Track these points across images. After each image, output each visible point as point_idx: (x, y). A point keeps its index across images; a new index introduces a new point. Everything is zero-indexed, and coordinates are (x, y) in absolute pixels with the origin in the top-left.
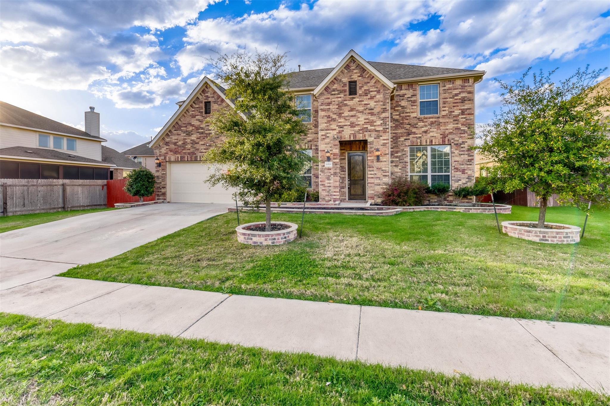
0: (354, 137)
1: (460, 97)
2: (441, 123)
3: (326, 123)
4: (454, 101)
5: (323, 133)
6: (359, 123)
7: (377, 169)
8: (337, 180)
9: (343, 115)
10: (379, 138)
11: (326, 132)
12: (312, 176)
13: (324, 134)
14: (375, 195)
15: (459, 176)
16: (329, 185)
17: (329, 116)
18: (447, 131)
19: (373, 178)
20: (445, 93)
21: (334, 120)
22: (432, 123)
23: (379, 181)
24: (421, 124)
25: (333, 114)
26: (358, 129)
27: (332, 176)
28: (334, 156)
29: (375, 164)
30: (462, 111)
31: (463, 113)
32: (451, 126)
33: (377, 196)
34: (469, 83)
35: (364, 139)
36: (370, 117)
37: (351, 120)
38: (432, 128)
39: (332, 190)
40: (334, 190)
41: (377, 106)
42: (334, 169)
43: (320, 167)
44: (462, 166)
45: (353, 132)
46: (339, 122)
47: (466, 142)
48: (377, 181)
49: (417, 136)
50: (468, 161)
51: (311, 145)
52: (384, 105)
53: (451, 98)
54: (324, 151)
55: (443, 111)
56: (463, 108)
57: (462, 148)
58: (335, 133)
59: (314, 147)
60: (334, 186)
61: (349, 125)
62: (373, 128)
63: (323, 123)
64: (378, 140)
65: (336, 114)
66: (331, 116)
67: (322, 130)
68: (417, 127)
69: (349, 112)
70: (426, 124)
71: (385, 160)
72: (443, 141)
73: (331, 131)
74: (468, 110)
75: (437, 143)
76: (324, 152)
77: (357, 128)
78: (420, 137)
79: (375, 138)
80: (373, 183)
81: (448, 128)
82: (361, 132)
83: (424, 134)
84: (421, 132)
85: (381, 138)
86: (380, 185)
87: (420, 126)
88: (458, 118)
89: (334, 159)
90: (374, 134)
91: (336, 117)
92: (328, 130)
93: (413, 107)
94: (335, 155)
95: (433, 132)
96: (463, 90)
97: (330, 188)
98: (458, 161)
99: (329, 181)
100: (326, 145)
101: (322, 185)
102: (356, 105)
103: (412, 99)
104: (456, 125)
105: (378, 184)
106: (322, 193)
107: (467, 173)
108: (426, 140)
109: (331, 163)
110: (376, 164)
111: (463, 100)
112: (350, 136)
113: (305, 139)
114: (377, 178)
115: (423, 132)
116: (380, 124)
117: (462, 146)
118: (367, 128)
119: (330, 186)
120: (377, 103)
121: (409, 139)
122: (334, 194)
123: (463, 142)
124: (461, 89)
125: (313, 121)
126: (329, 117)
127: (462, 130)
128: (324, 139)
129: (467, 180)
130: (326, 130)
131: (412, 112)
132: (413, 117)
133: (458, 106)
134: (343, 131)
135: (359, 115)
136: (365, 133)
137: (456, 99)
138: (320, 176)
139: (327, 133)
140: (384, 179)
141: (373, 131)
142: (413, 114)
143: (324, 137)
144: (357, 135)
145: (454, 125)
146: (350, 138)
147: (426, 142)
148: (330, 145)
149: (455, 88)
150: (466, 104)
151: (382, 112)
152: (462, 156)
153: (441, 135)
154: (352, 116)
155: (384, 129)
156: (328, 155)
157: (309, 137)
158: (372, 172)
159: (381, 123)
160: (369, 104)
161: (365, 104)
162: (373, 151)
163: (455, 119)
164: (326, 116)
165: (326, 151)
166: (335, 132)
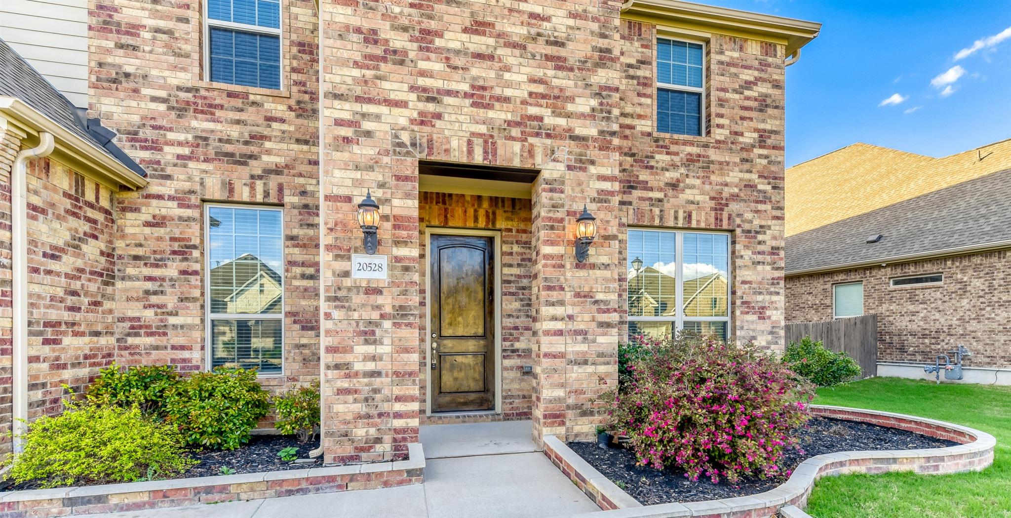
0: (486, 152)
1: (756, 94)
2: (712, 162)
3: (356, 64)
4: (741, 103)
5: (345, 110)
6: (508, 92)
7: (578, 295)
8: (408, 344)
9: (438, 42)
10: (584, 169)
11: (357, 107)
12: (286, 322)
13: (346, 116)
14: (568, 407)
15: (752, 327)
16: (371, 366)
17: (374, 32)
18: (726, 189)
19: (560, 333)
20: (723, 75)
21: (399, 58)
22: (691, 160)
23: (583, 347)
24: (662, 158)
25: (394, 28)
26: (503, 116)
27: (387, 324)
28: (395, 227)
29: (569, 274)
30: (761, 136)
31: (762, 143)
32: (735, 176)
33: (576, 407)
34: (775, 56)
35: (528, 166)
36: (551, 73)
37: (474, 72)
38: (691, 174)
39: (386, 391)
40: (397, 391)
41: (579, 35)
42: (396, 291)
43: (326, 279)
44: (760, 298)
45: (483, 129)
46: (423, 74)
47: (769, 227)
48: (576, 347)
49: (651, 194)
50: (773, 284)
51: (281, 189)
52: (603, 36)
53: (735, 91)
54: (349, 199)
55: (718, 126)
56: (762, 126)
57: (760, 243)
58: (404, 122)
59: (295, 200)
60: (396, 374)
61: (466, 95)
62: (562, 122)
63: (344, 63)
64: (581, 174)
65: (405, 29)
66: (382, 36)
67: (336, 96)
68: (652, 167)
69: (465, 37)
70: (676, 159)
71: (605, 260)
72: (716, 219)
73: (383, 110)
74: (773, 136)
75: (703, 225)
76: (345, 206)
77: (499, 115)
78: (660, 200)
79: (569, 168)
80: (562, 355)
81: (728, 179)
82: (515, 132)
83: (670, 193)
84: (662, 184)
85: (592, 169)
86: (586, 362)
87: (660, 165)
88: (752, 156)
89: (397, 243)
90: (566, 150)
91: (409, 45)
92: (370, 101)
93: (643, 100)
94: (399, 222)
95: (692, 187)
96: (763, 75)
97: (377, 382)
98: (750, 282)
99: (370, 349)
100: (358, 175)
101: (337, 367)
102: (497, 11)
103: (639, 73)
104: (747, 176)
105: (580, 359)
106: (339, 408)
107: (769, 317)
108: (676, 212)
109: (381, 260)
110: (573, 277)
111: (763, 104)
112: (469, 143)
113: (252, 157)
114: (577, 332)
115: (667, 184)
116: (586, 110)
117: (760, 237)
118: (540, 119)
119: (378, 374)
120: (579, 23)
121: (630, 203)
122: (398, 407)
123: (761, 227)
124: (757, 70)
125: (289, 88)
126: (371, 37)
127: (760, 191)
128: (347, 140)
129: (770, 337)
130: (358, 99)
131: (640, 117)
132: (643, 134)
133: (751, 119)
134: (439, 116)
135: (509, 56)
136: (531, 140)
137: (748, 98)
138: (325, 325)
139: (364, 115)
140: (600, 339)
141: (561, 137)
142: (643, 122)
143: (347, 132)
144: (500, 143)
145: (741, 175)
146: (470, 152)
147: (676, 218)
148: (377, 176)
149: (744, 63)
150: (770, 117)
151: (597, 65)
152: (760, 267)
153: (712, 199)
154: (479, 56)
155: (601, 132)
156: (370, 218)
157: (269, 152)
158: (559, 311)
159: (593, 110)
160: (547, 19)
161: (533, 16)
162: (562, 220)
163: (744, 155)
164: (358, 30)
165: (358, 200)
166: (402, 117)
